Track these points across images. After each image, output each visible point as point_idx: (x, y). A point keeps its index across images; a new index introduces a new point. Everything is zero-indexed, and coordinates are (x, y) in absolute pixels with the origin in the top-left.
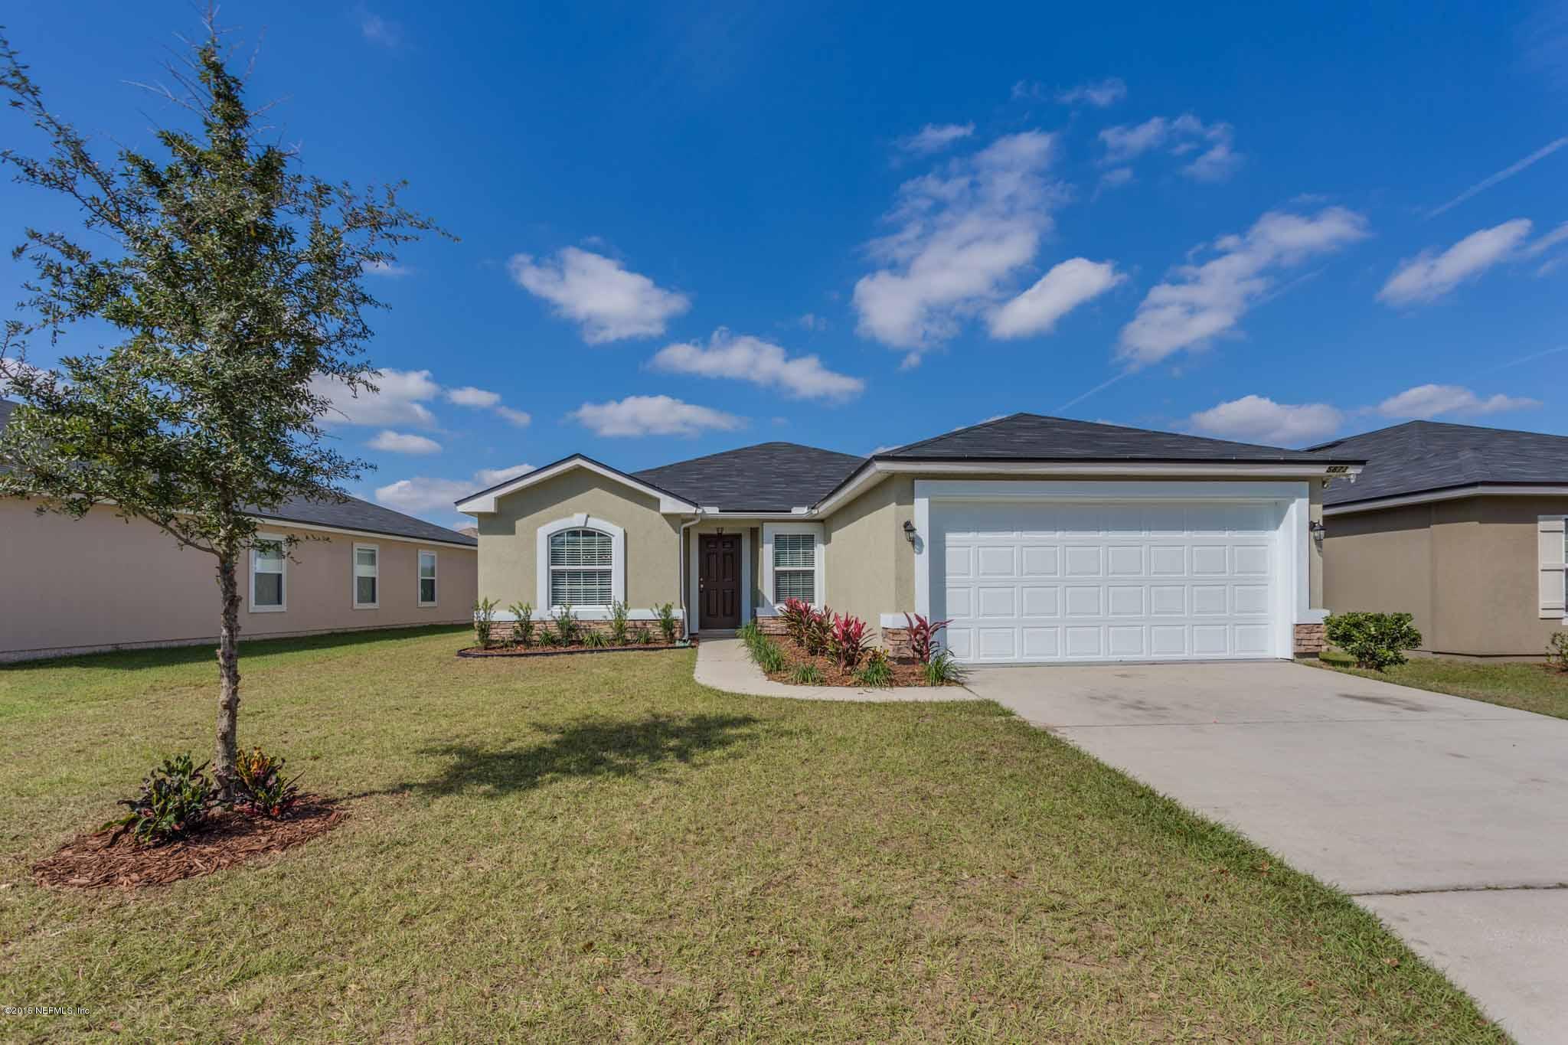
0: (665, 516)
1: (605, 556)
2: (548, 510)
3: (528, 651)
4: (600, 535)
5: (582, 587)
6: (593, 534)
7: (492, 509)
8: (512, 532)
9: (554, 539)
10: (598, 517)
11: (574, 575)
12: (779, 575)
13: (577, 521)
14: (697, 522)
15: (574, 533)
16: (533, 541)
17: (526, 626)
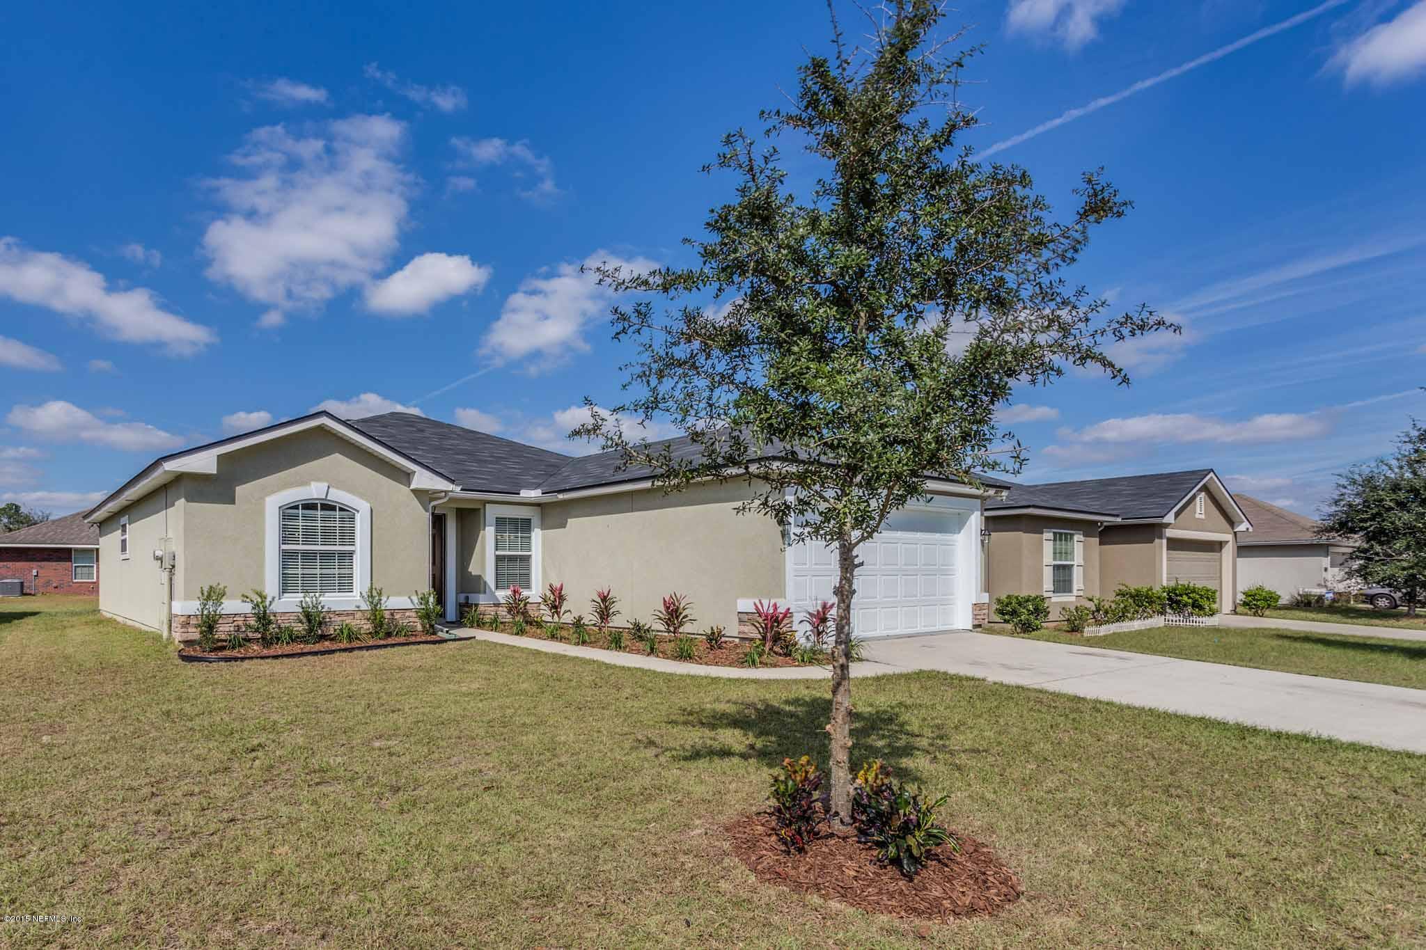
0: (414, 491)
1: (348, 537)
2: (278, 476)
3: (265, 652)
4: (341, 509)
5: (318, 571)
6: (333, 508)
7: (212, 469)
8: (231, 500)
9: (288, 513)
10: (337, 488)
11: (308, 556)
12: (499, 559)
13: (315, 491)
14: (445, 500)
15: (309, 506)
16: (261, 512)
17: (264, 618)
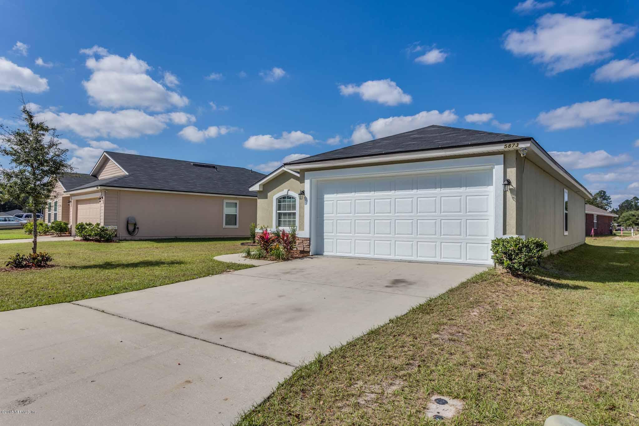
1: (294, 207)
2: (278, 188)
4: (292, 198)
5: (287, 219)
8: (267, 198)
9: (279, 200)
10: (292, 190)
11: (285, 214)
13: (284, 193)
15: (284, 198)
16: (272, 201)
